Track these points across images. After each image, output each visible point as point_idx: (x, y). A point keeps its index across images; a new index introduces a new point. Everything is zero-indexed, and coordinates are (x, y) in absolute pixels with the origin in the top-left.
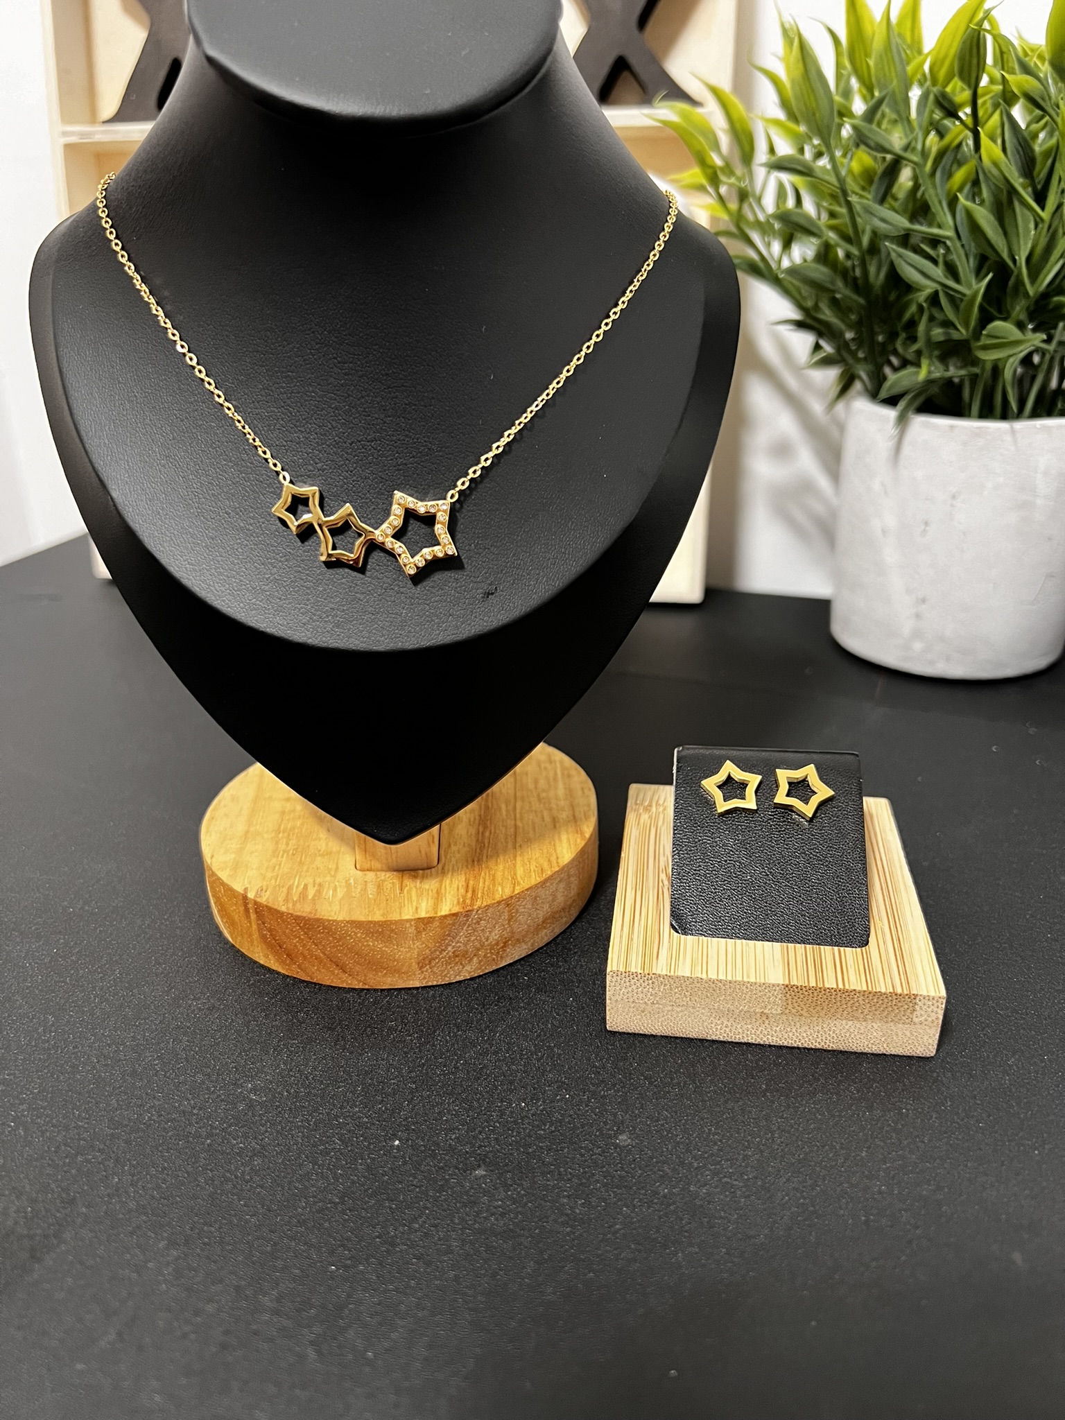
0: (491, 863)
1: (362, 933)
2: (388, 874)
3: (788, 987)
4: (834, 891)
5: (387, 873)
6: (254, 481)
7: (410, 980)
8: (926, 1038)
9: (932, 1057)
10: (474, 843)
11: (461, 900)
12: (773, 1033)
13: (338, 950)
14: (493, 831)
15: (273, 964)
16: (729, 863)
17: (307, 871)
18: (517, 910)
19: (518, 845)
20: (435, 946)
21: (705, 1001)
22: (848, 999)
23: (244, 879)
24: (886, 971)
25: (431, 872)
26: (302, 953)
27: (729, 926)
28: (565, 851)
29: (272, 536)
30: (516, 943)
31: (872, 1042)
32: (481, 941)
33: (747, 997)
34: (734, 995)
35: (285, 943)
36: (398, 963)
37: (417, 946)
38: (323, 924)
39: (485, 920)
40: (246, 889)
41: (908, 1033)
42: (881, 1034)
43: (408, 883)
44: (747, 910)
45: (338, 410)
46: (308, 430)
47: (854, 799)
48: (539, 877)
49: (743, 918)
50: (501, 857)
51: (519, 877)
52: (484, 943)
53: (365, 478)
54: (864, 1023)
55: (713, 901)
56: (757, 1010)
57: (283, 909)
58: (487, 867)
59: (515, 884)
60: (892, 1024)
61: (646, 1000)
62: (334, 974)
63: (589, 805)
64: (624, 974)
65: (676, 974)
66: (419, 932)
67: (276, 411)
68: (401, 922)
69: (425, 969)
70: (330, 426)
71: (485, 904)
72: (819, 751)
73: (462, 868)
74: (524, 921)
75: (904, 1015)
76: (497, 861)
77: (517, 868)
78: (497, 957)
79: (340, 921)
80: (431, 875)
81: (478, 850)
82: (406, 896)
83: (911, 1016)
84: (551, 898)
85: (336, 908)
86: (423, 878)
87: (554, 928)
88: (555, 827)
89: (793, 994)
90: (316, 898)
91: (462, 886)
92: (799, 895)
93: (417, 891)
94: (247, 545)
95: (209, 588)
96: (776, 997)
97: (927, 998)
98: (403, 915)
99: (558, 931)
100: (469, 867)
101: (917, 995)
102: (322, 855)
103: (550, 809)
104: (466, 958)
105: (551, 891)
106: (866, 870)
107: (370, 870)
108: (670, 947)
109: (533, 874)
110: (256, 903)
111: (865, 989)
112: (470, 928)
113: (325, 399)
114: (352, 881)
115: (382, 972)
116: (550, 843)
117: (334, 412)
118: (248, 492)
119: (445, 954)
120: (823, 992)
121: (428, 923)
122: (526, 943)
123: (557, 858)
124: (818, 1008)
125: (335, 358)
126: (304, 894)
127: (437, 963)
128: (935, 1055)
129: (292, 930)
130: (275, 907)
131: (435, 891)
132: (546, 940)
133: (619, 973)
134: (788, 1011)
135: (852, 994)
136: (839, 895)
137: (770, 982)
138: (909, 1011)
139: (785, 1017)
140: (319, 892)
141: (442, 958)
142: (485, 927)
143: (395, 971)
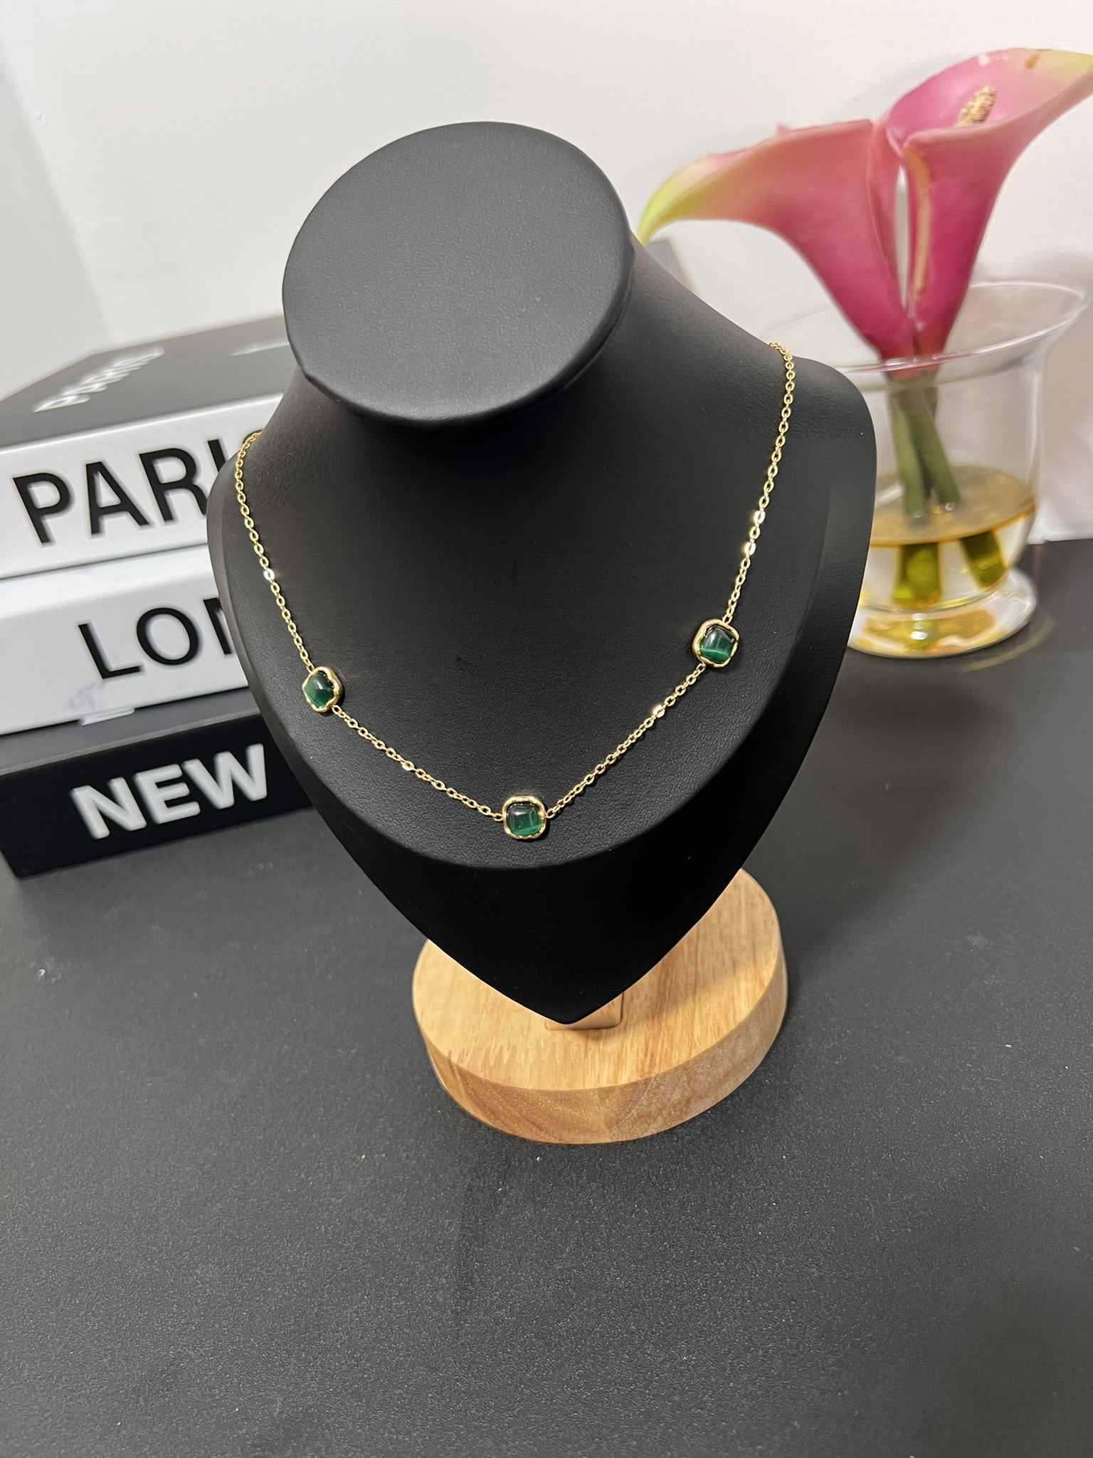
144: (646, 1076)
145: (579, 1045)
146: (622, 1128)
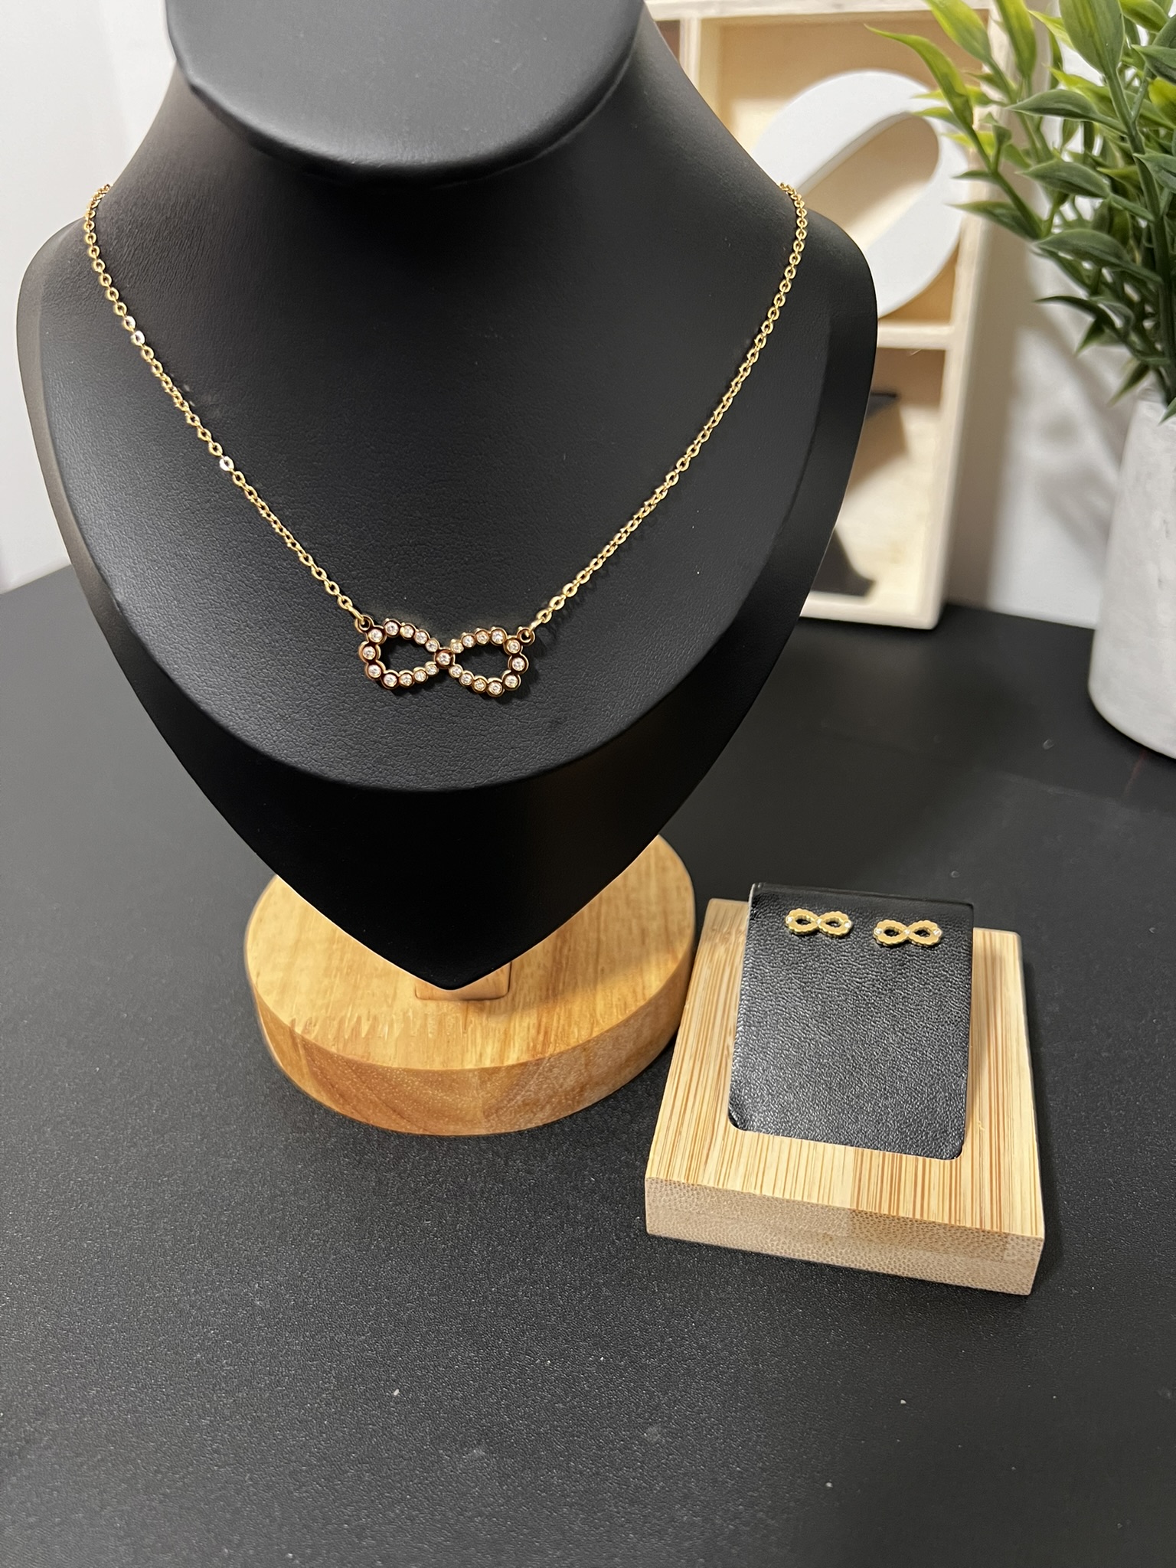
0: (568, 997)
1: (419, 1082)
2: (452, 1005)
3: (855, 1213)
7: (475, 1128)
8: (1019, 1276)
9: (1028, 1296)
10: (549, 969)
11: (532, 1044)
12: (838, 1254)
13: (395, 1097)
18: (596, 1054)
20: (502, 1095)
21: (759, 1217)
22: (926, 1230)
24: (977, 1196)
25: (500, 1003)
26: (356, 1096)
28: (653, 980)
30: (594, 1087)
31: (954, 1274)
32: (554, 1088)
33: (808, 1217)
34: (792, 1214)
35: (337, 1083)
36: (461, 1111)
37: (482, 1096)
38: (377, 1070)
39: (558, 1067)
40: (294, 1021)
41: (997, 1271)
42: (966, 1268)
43: (473, 1019)
48: (622, 1014)
50: (580, 992)
51: (599, 1016)
52: (557, 1090)
54: (944, 1255)
55: (780, 1087)
56: (819, 1231)
57: (333, 1049)
58: (563, 1002)
59: (593, 1024)
60: (978, 1259)
61: (691, 1209)
62: (393, 1119)
64: (664, 1182)
65: (725, 1187)
66: (483, 1083)
68: (463, 1072)
69: (492, 1118)
71: (558, 1050)
73: (536, 1003)
74: (603, 1064)
75: (992, 1253)
76: (574, 995)
77: (597, 1002)
78: (573, 1104)
79: (395, 1068)
80: (499, 1008)
81: (556, 975)
82: (469, 1035)
83: (1001, 1254)
84: (635, 1035)
85: (391, 1051)
86: (491, 1013)
87: (639, 1065)
89: (861, 1219)
90: (370, 1037)
91: (534, 1024)
93: (482, 1030)
96: (841, 1221)
97: (1021, 1238)
98: (464, 1064)
100: (543, 998)
101: (1009, 1234)
104: (537, 1106)
105: (635, 1028)
107: (432, 998)
109: (615, 1010)
110: (303, 1039)
111: (946, 1221)
112: (542, 1077)
114: (410, 1014)
115: (444, 1120)
119: (513, 1103)
120: (897, 1221)
121: (493, 1073)
123: (644, 989)
124: (892, 1236)
126: (356, 1031)
127: (506, 1112)
128: (1030, 1295)
130: (325, 1047)
131: (502, 1032)
132: (630, 1077)
133: (659, 1181)
134: (855, 1235)
135: (931, 1225)
137: (833, 1205)
138: (999, 1249)
139: (851, 1241)
140: (373, 1028)
141: (511, 1107)
142: (559, 1073)
143: (458, 1120)
144: (539, 1056)
145: (457, 1018)
146: (503, 1118)
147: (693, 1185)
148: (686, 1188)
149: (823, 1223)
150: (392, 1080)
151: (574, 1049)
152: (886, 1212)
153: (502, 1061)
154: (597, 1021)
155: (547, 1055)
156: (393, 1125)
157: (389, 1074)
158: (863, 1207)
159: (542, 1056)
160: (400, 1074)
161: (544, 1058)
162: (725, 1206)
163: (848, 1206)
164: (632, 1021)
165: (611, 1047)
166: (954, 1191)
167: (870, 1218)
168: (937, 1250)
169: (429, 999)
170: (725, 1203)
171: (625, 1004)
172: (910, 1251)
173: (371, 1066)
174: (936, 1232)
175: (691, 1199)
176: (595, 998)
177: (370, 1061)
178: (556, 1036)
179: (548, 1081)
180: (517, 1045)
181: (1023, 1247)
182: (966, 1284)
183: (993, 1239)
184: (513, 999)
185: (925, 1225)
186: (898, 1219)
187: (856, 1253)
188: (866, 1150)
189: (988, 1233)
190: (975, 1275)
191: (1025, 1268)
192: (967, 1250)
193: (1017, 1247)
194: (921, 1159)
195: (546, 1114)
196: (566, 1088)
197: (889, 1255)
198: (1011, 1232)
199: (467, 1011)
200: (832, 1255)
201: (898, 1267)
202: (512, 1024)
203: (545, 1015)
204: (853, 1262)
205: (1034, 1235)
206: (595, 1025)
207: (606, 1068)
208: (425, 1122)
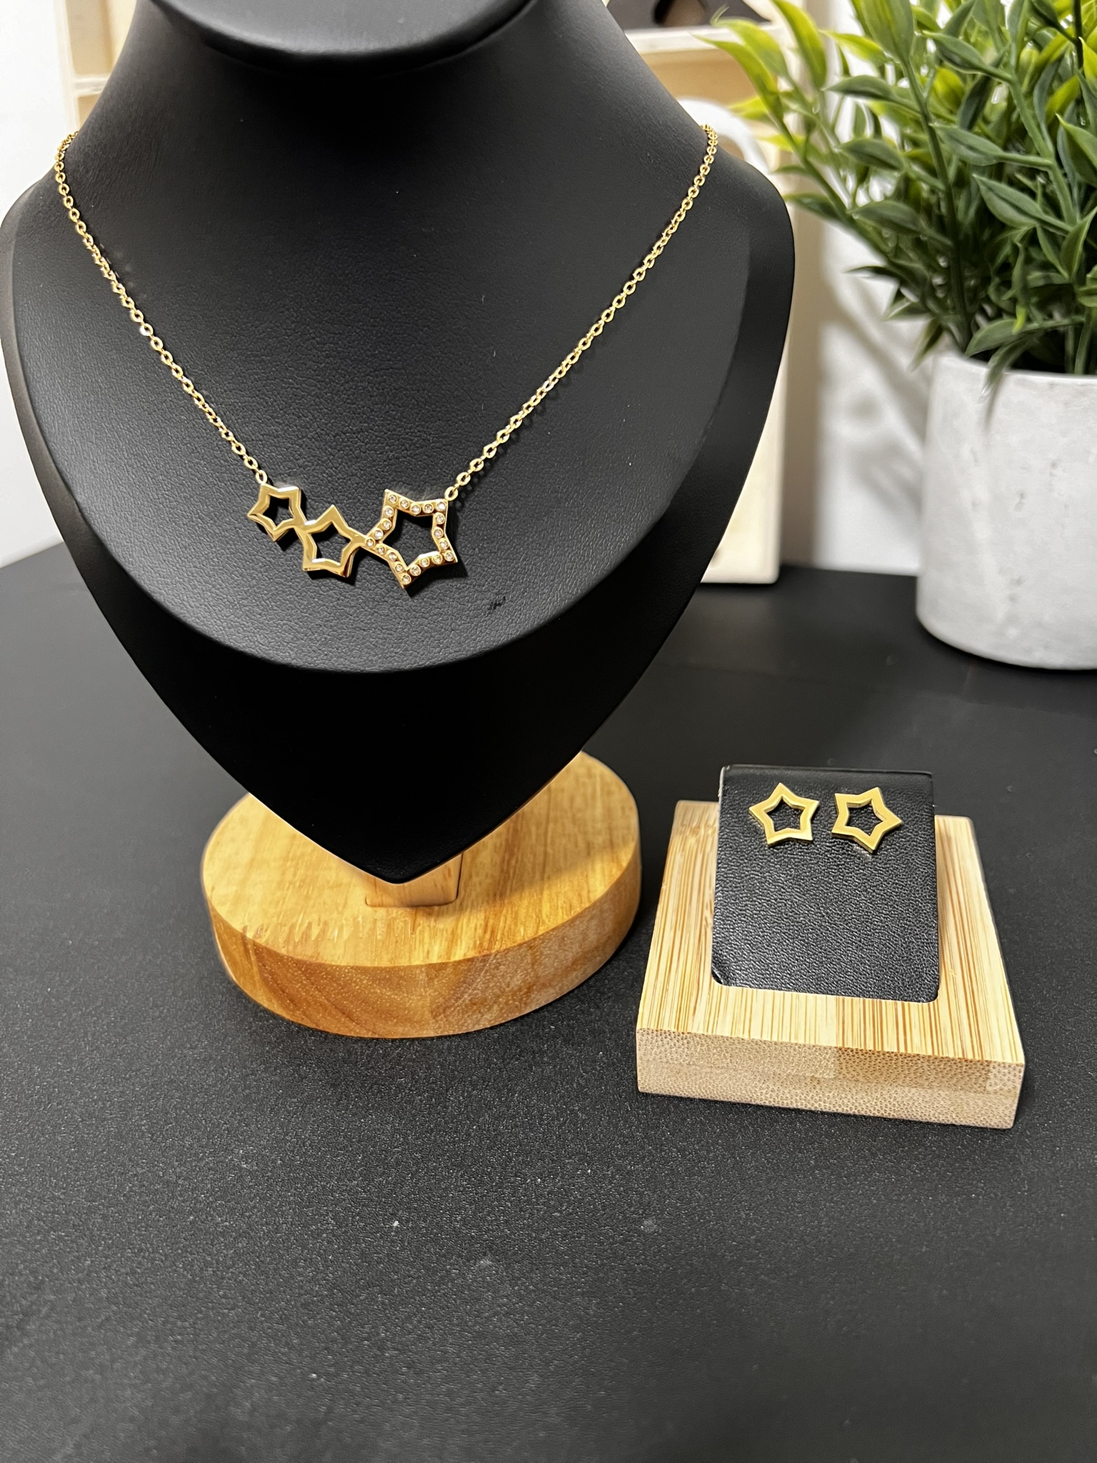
0: (515, 898)
1: (367, 980)
2: (401, 911)
3: (842, 1051)
4: (899, 935)
5: (399, 909)
6: (229, 481)
7: (424, 1030)
8: (1001, 1108)
9: (1009, 1129)
10: (497, 874)
11: (478, 942)
12: (826, 1099)
13: (343, 997)
14: (520, 858)
15: (276, 1008)
16: (780, 902)
17: (313, 907)
18: (542, 953)
19: (546, 876)
21: (748, 1063)
22: (910, 1064)
23: (245, 915)
24: (956, 1031)
25: (447, 909)
26: (305, 999)
27: (778, 975)
28: (598, 883)
29: (251, 543)
30: (541, 988)
31: (939, 1111)
32: (501, 987)
33: (795, 1060)
34: (780, 1057)
35: (287, 987)
36: (409, 1012)
37: (429, 994)
38: (326, 969)
39: (504, 965)
40: (245, 929)
41: (980, 1103)
42: (950, 1103)
43: (421, 922)
44: (799, 956)
45: (319, 398)
46: (286, 422)
47: (925, 828)
48: (567, 914)
49: (793, 966)
50: (527, 892)
51: (544, 916)
52: (504, 989)
53: (352, 476)
54: (929, 1091)
55: (760, 945)
56: (807, 1075)
57: (283, 951)
58: (510, 903)
60: (962, 1092)
61: (681, 1061)
62: (340, 1022)
63: (628, 828)
64: (655, 1032)
65: (714, 1034)
66: (430, 979)
67: (251, 400)
68: (410, 968)
69: (439, 1018)
70: (311, 417)
71: (504, 947)
72: (885, 771)
73: (482, 903)
74: (549, 965)
75: (975, 1084)
76: (521, 896)
77: (543, 903)
78: (520, 1004)
79: (343, 967)
80: (447, 912)
81: (502, 882)
82: (418, 937)
83: (983, 1084)
84: (581, 937)
85: (340, 951)
86: (439, 915)
87: (586, 970)
88: (589, 854)
89: (847, 1057)
90: (320, 939)
91: (481, 925)
92: (859, 939)
93: (430, 931)
94: (223, 554)
95: (183, 603)
96: (828, 1061)
97: (1002, 1065)
98: (412, 960)
99: (590, 972)
100: (491, 902)
101: (991, 1062)
102: (332, 888)
103: (585, 833)
104: (485, 1006)
105: (581, 929)
106: (937, 911)
107: (381, 905)
108: (709, 1002)
109: (560, 911)
110: (255, 944)
111: (930, 1053)
112: (488, 974)
113: (304, 385)
114: (360, 919)
115: (392, 1021)
116: (582, 874)
117: (314, 401)
118: (224, 495)
119: (461, 1002)
120: (882, 1056)
121: (440, 969)
122: (554, 987)
123: (589, 892)
124: (877, 1074)
125: (313, 338)
126: (306, 936)
127: (453, 1012)
128: (1012, 1128)
129: (293, 975)
130: (275, 950)
131: (450, 931)
132: (577, 983)
133: (650, 1032)
134: (842, 1075)
135: (915, 1059)
136: (904, 939)
137: (820, 1044)
138: (981, 1078)
139: (839, 1083)
140: (323, 932)
141: (458, 1006)
142: (506, 972)
143: (406, 1020)
147: (683, 1033)
148: (677, 1037)
149: (811, 1065)
150: (340, 979)
151: (520, 945)
152: (872, 1048)
153: (449, 959)
154: (544, 923)
155: (494, 951)
156: (342, 1029)
157: (337, 973)
158: (849, 1045)
159: (488, 953)
160: (348, 973)
161: (490, 955)
162: (714, 1054)
163: (834, 1045)
164: (577, 922)
165: (557, 948)
166: (934, 1028)
167: (856, 1056)
168: (922, 1086)
169: (379, 906)
170: (715, 1051)
171: (571, 905)
172: (896, 1089)
173: (320, 965)
174: (920, 1065)
175: (681, 1049)
176: (540, 900)
177: (318, 961)
178: (503, 934)
179: (495, 979)
180: (464, 942)
181: (1004, 1075)
182: (951, 1121)
183: (976, 1068)
184: (461, 904)
185: (910, 1059)
186: (883, 1054)
187: (843, 1096)
188: (846, 997)
189: (971, 1062)
190: (959, 1110)
191: (1007, 1098)
192: (950, 1083)
193: (999, 1076)
194: (899, 1003)
195: (494, 1015)
196: (513, 988)
197: (874, 1095)
198: (993, 1060)
199: (416, 915)
200: (820, 1100)
201: (884, 1108)
202: (460, 923)
203: (492, 917)
204: (840, 1106)
205: (1015, 1062)
206: (541, 924)
207: (552, 969)
208: (374, 1024)
